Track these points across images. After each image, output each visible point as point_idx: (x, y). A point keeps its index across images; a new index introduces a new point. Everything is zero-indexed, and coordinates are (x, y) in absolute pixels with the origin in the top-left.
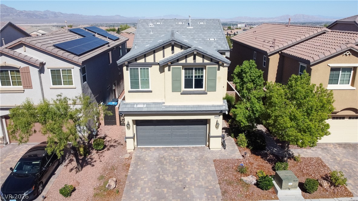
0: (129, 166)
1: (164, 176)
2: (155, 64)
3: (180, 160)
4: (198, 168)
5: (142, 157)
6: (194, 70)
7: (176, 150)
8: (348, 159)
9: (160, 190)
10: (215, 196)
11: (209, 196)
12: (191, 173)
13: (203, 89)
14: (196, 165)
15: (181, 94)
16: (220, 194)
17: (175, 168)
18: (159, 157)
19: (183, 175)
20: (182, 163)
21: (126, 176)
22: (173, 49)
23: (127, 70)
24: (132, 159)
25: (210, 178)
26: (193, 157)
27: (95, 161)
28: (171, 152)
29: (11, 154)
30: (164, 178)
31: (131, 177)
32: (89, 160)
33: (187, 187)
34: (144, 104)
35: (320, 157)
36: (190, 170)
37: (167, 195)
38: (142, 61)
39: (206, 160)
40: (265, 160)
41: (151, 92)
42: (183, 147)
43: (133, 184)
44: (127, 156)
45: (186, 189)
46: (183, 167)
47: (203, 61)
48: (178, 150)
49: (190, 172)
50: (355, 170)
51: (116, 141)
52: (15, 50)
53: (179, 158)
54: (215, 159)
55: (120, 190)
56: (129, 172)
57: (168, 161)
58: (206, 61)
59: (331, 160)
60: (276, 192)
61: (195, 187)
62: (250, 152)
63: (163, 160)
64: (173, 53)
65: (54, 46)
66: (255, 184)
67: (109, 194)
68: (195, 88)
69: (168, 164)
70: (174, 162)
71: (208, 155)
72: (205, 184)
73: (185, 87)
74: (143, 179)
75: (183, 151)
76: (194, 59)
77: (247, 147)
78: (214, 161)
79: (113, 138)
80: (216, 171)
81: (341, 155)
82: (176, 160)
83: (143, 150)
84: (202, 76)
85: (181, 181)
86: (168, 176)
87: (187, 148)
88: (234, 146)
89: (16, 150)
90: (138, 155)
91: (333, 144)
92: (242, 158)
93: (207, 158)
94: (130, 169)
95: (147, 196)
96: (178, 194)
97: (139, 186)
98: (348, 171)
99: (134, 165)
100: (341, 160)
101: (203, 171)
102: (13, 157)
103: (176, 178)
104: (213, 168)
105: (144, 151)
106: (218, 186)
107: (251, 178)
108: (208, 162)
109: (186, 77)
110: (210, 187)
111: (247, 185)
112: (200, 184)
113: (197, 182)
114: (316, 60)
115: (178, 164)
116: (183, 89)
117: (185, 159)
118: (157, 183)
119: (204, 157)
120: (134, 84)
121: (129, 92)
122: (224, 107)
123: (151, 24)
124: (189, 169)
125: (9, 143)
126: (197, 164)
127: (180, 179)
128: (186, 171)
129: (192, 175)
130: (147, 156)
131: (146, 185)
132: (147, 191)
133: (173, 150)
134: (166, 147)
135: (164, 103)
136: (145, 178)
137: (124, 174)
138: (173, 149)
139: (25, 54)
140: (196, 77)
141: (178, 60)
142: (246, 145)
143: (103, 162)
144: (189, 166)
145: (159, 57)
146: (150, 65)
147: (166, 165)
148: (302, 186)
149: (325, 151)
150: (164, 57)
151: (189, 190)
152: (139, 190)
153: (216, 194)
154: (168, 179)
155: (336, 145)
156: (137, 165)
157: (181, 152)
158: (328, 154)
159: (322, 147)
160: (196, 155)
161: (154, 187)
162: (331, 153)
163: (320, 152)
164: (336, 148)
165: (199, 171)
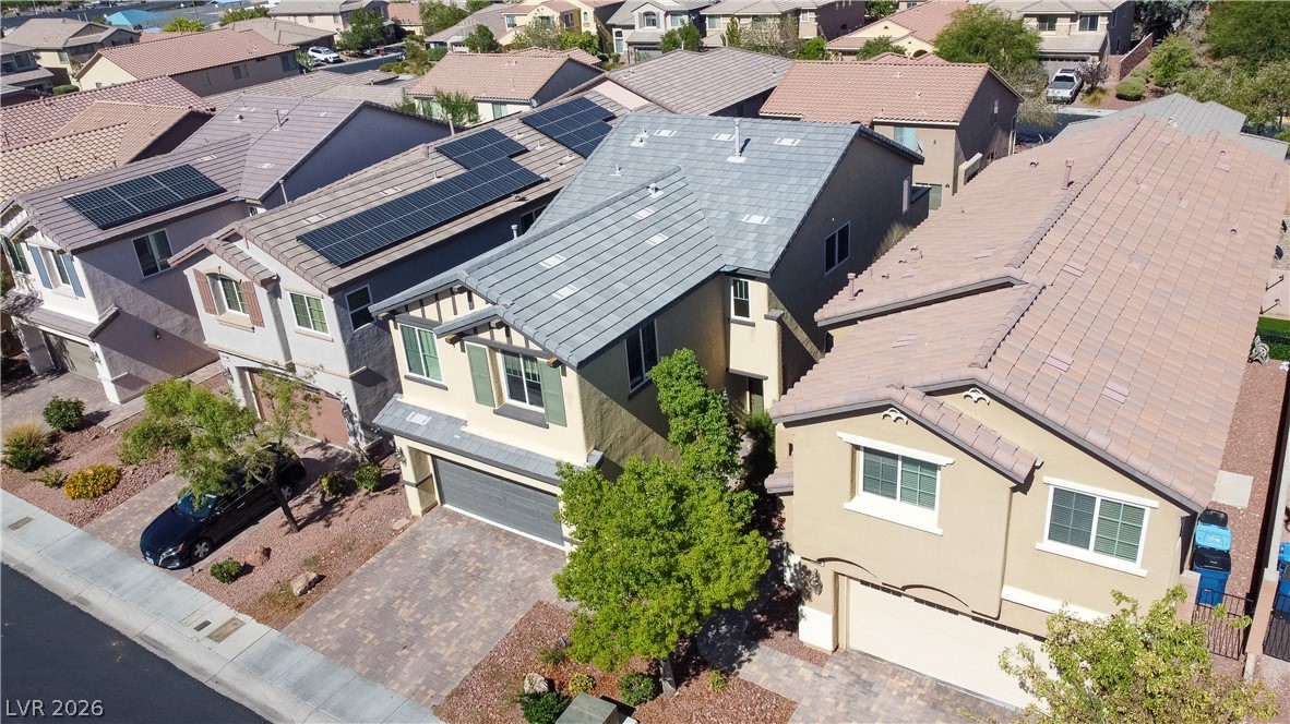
0: (377, 551)
1: (405, 602)
3: (475, 575)
4: (484, 610)
5: (419, 539)
6: (521, 360)
7: (500, 544)
9: (362, 633)
10: (431, 693)
11: (423, 688)
12: (456, 619)
13: (544, 409)
14: (490, 600)
15: (496, 412)
16: (446, 692)
17: (444, 593)
18: (451, 549)
19: (437, 616)
20: (473, 583)
21: (349, 573)
22: (470, 299)
23: (396, 328)
24: (400, 537)
25: (476, 645)
26: (512, 575)
27: (341, 515)
28: (487, 543)
30: (399, 609)
31: (353, 580)
32: (337, 509)
33: (414, 647)
34: (430, 413)
35: (805, 703)
36: (462, 609)
37: (361, 650)
38: (416, 313)
41: (446, 389)
42: (527, 540)
43: (338, 600)
44: (401, 524)
45: (405, 652)
46: (461, 594)
47: (527, 344)
48: (506, 545)
49: (459, 614)
52: (235, 244)
53: (481, 568)
54: (547, 599)
56: (363, 565)
57: (454, 567)
58: (532, 346)
61: (426, 653)
63: (449, 559)
64: (472, 307)
65: (299, 238)
67: (284, 605)
68: (531, 403)
69: (444, 575)
70: (462, 575)
72: (451, 655)
73: (511, 396)
74: (366, 593)
75: (513, 551)
76: (508, 334)
78: (538, 605)
80: (508, 634)
82: (470, 571)
83: (444, 520)
84: (539, 377)
85: (417, 628)
86: (409, 608)
87: (532, 546)
93: (535, 589)
94: (372, 560)
95: (330, 637)
96: (380, 657)
97: (341, 608)
99: (387, 552)
101: (483, 623)
103: (419, 616)
104: (510, 624)
105: (441, 523)
106: (466, 672)
109: (508, 370)
110: (448, 668)
112: (442, 651)
113: (443, 644)
114: (785, 413)
116: (505, 399)
117: (491, 574)
118: (376, 613)
119: (530, 586)
121: (408, 378)
124: (465, 605)
126: (494, 598)
127: (423, 622)
128: (453, 608)
129: (452, 623)
130: (433, 537)
131: (353, 611)
132: (342, 626)
133: (497, 540)
134: (493, 528)
135: (465, 423)
136: (369, 594)
137: (348, 567)
138: (501, 536)
139: (248, 253)
140: (527, 375)
141: (476, 331)
143: (352, 522)
144: (474, 598)
145: (447, 311)
146: (432, 325)
147: (438, 577)
149: (855, 690)
150: (456, 313)
151: (408, 656)
152: (334, 617)
153: (439, 690)
154: (404, 613)
155: (921, 687)
156: (391, 555)
157: (505, 553)
158: (842, 704)
159: (864, 677)
160: (524, 572)
161: (360, 622)
162: (862, 704)
163: (827, 689)
164: (902, 695)
165: (478, 618)
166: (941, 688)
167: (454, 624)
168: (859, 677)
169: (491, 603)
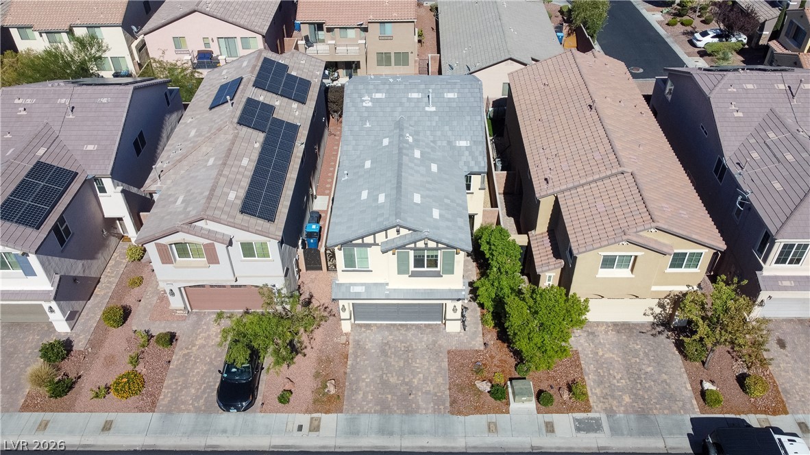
0: (347, 357)
1: (388, 375)
2: (375, 244)
3: (407, 350)
4: (427, 364)
5: (361, 343)
6: (426, 251)
7: (403, 331)
8: (613, 354)
9: (384, 397)
10: (442, 407)
11: (436, 407)
12: (419, 373)
13: (438, 269)
15: (410, 276)
16: (448, 404)
17: (401, 364)
18: (383, 343)
19: (410, 375)
20: (410, 354)
21: (345, 373)
22: (398, 231)
23: (340, 250)
24: (351, 346)
25: (440, 380)
26: (423, 343)
27: (306, 347)
28: (397, 333)
29: (200, 333)
30: (388, 379)
31: (351, 375)
32: (299, 345)
33: (414, 392)
34: (362, 284)
35: (580, 349)
36: (418, 368)
37: (391, 404)
38: (360, 241)
39: (439, 349)
40: (511, 351)
41: (372, 271)
42: (413, 325)
43: (354, 387)
44: (343, 339)
45: (412, 396)
46: (410, 361)
47: (437, 245)
48: (406, 331)
49: (418, 370)
50: (611, 372)
51: (326, 308)
53: (406, 345)
54: (450, 348)
55: (340, 394)
56: (348, 367)
57: (393, 350)
58: (440, 246)
59: (590, 356)
60: (508, 404)
61: (422, 393)
62: (495, 337)
63: (387, 348)
64: (398, 233)
65: (242, 212)
66: (489, 392)
67: (330, 401)
68: (427, 267)
69: (393, 356)
70: (401, 352)
71: (442, 341)
72: (434, 389)
73: (415, 267)
74: (365, 379)
75: (412, 332)
76: (425, 243)
77: (494, 327)
78: (449, 352)
79: (322, 302)
80: (449, 369)
81: (607, 346)
82: (403, 349)
83: (363, 330)
84: (437, 256)
85: (407, 384)
86: (392, 376)
87: (418, 327)
88: (478, 324)
89: (205, 324)
90: (357, 338)
91: (607, 323)
92: (482, 348)
93: (440, 346)
94: (349, 363)
95: (371, 405)
96: (403, 403)
97: (360, 390)
98: (602, 374)
99: (353, 356)
100: (603, 355)
101: (433, 369)
102: (206, 338)
103: (402, 378)
104: (445, 364)
105: (364, 332)
106: (447, 392)
107: (485, 386)
108: (441, 355)
109: (415, 256)
110: (438, 394)
111: (479, 392)
112: (428, 389)
113: (424, 385)
115: (405, 355)
116: (412, 268)
117: (415, 347)
118: (380, 385)
119: (437, 345)
120: (350, 262)
121: (343, 271)
122: (463, 293)
123: (366, 98)
124: (417, 365)
125: (190, 310)
126: (427, 357)
127: (407, 380)
128: (413, 369)
129: (420, 375)
130: (367, 340)
131: (368, 389)
132: (370, 397)
133: (400, 330)
134: (392, 325)
135: (387, 284)
137: (342, 371)
138: (399, 327)
139: (207, 227)
140: (428, 256)
142: (493, 325)
143: (315, 348)
144: (418, 360)
145: (381, 237)
146: (369, 245)
147: (391, 357)
148: (540, 395)
149: (591, 337)
150: (387, 238)
151: (416, 397)
152: (361, 395)
153: (444, 405)
154: (393, 380)
155: (609, 327)
156: (356, 357)
157: (410, 335)
158: (591, 344)
159: (590, 331)
160: (427, 340)
161: (378, 392)
162: (597, 341)
163: (582, 341)
164: (606, 332)
165: (428, 369)
166: (615, 324)
167: (421, 375)
168: (588, 331)
169: (428, 359)
